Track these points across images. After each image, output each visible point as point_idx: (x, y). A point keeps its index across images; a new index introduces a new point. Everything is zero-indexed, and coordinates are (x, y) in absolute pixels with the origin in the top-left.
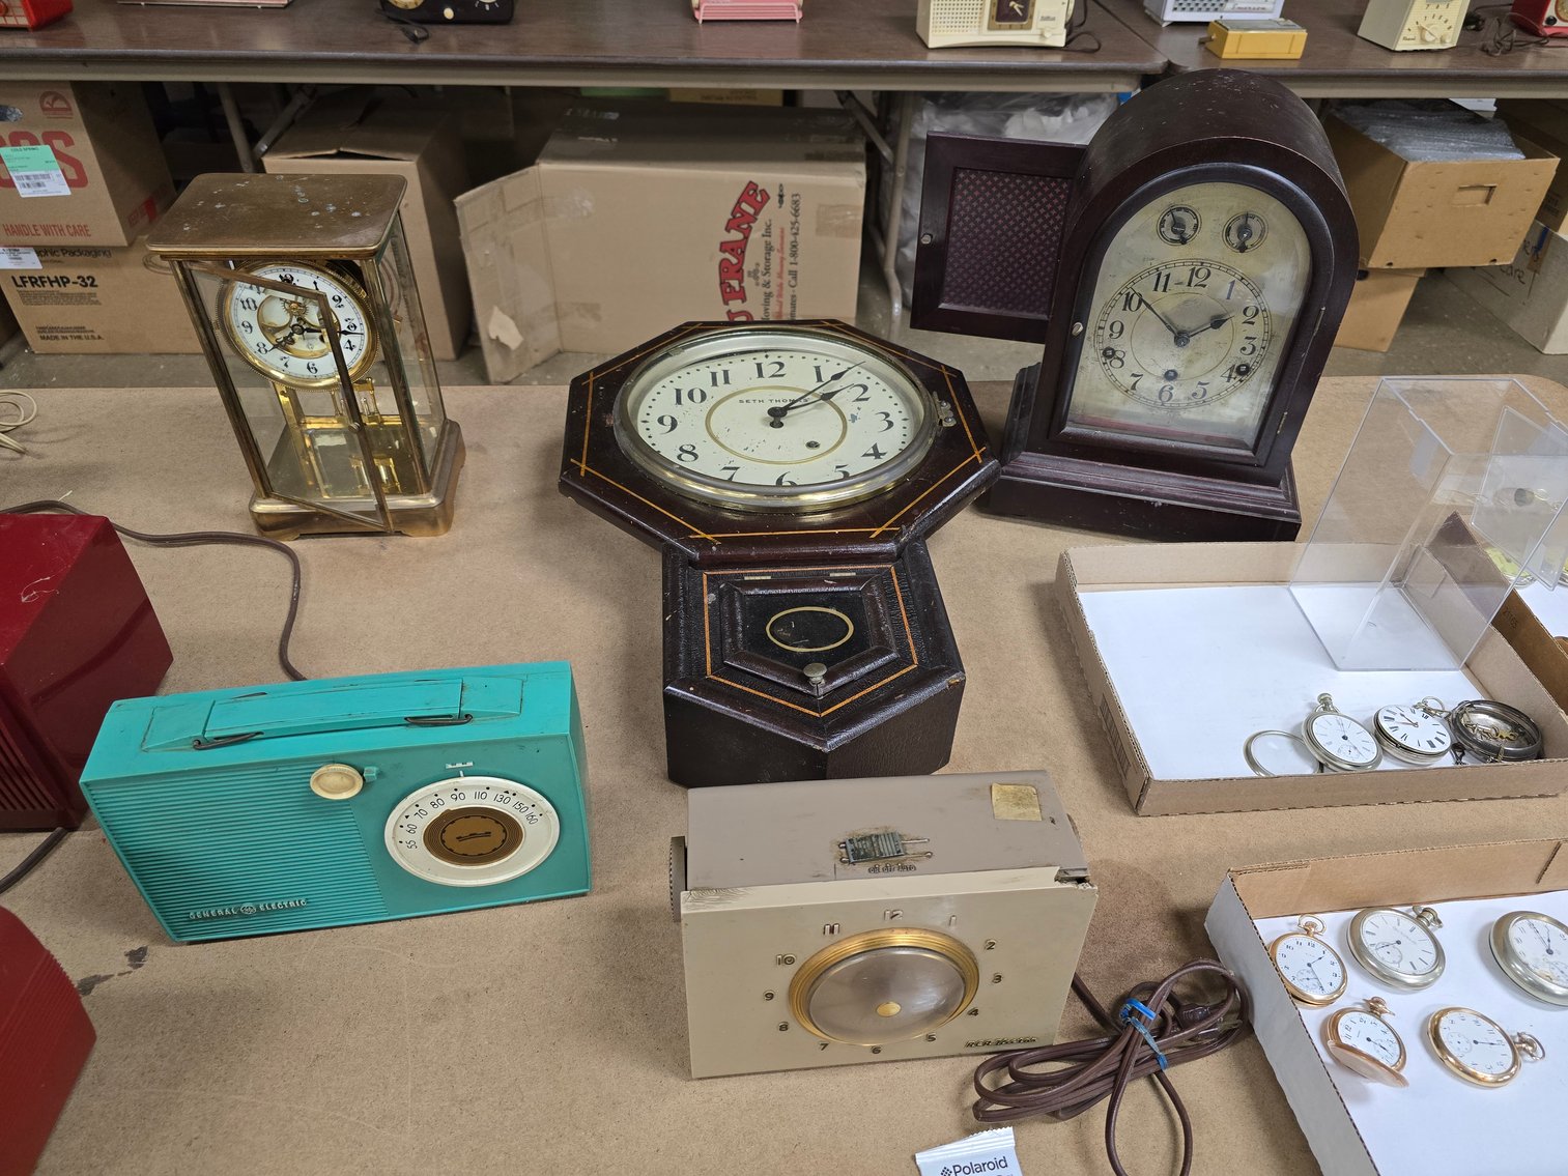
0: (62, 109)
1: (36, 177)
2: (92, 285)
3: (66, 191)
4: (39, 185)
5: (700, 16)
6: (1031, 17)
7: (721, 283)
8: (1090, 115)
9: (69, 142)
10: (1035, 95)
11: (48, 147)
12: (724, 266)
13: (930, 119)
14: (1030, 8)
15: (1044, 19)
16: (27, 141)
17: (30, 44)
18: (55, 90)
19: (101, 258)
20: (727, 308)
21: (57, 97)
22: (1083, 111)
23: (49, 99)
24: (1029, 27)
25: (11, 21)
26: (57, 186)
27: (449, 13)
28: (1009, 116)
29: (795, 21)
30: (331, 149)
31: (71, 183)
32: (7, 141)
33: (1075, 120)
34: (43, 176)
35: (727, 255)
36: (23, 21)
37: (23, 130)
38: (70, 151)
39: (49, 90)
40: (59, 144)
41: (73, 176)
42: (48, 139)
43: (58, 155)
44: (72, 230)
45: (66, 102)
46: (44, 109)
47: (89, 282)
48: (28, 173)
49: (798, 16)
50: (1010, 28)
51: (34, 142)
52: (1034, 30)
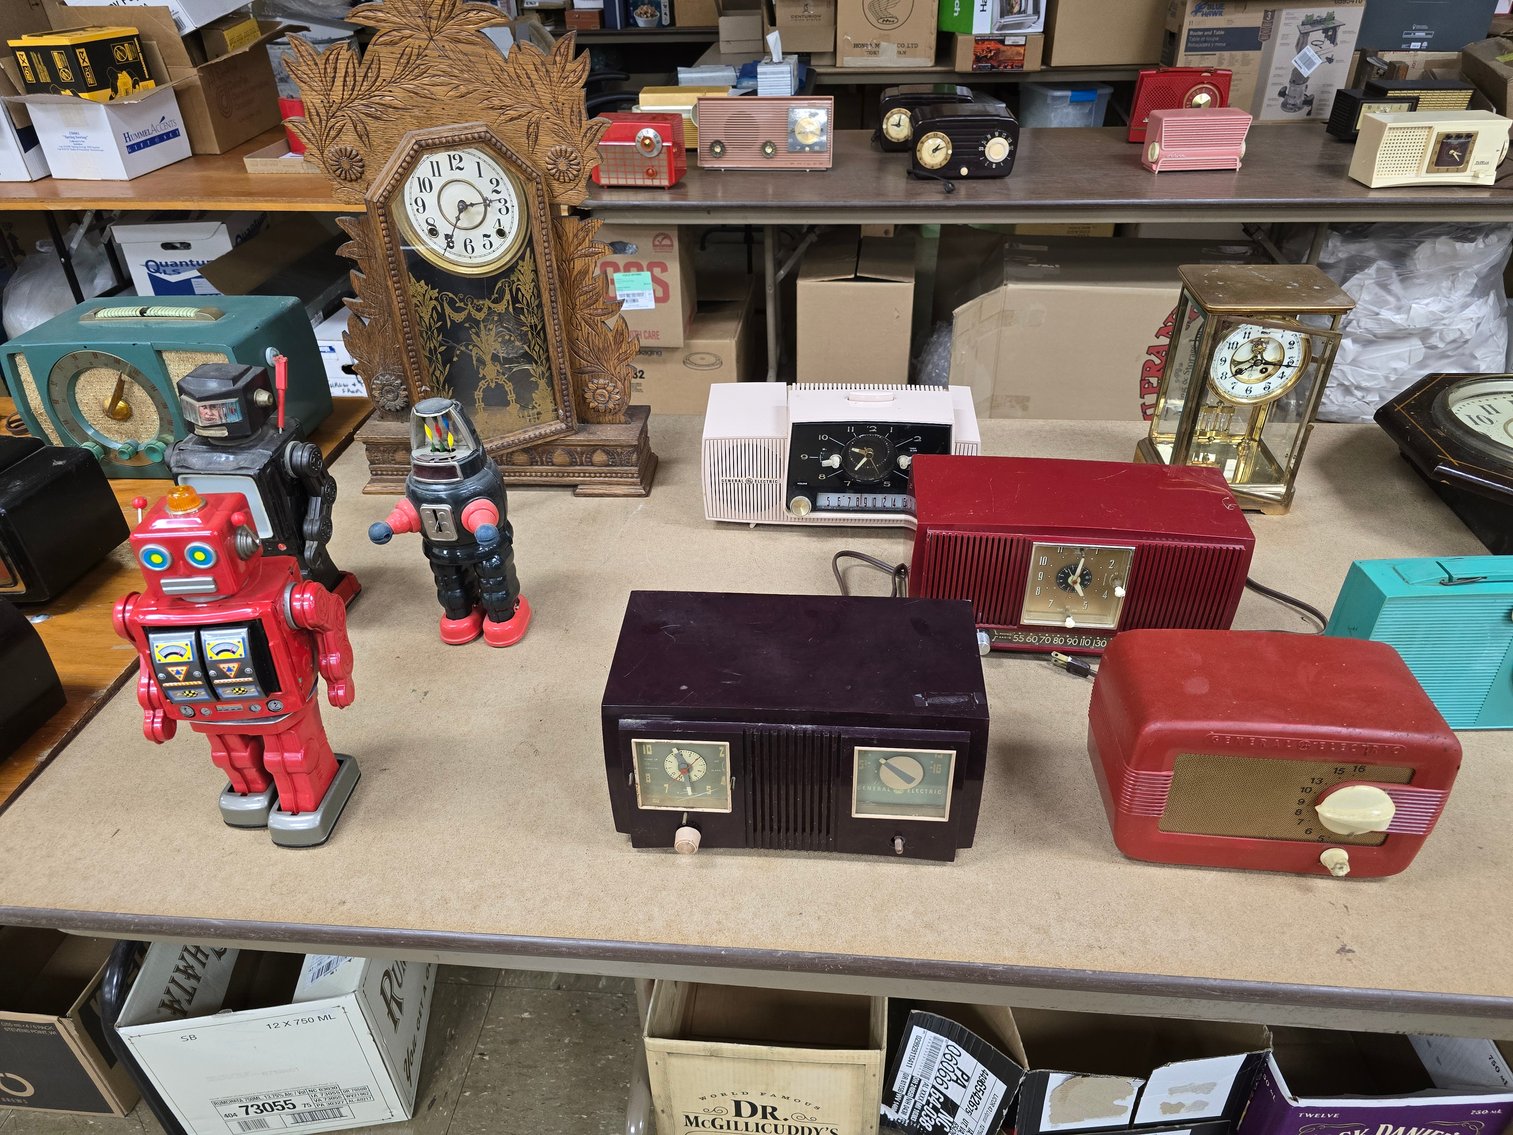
0: (667, 246)
1: (634, 295)
2: (641, 377)
3: (651, 305)
4: (634, 301)
5: (1157, 168)
6: (1468, 162)
7: (1142, 380)
8: (1498, 241)
9: (664, 269)
10: (1450, 225)
11: (649, 273)
12: (1148, 367)
13: (1335, 246)
14: (1467, 155)
15: (1478, 163)
16: (635, 269)
17: (665, 199)
18: (666, 232)
19: (655, 356)
20: (1142, 401)
21: (666, 237)
22: (1493, 238)
23: (660, 239)
24: (1464, 170)
25: (656, 183)
26: (647, 302)
27: (964, 171)
28: (1420, 243)
29: (1235, 170)
30: (850, 274)
31: (657, 300)
32: (622, 268)
33: (1486, 246)
34: (639, 295)
35: (1153, 357)
36: (665, 183)
37: (634, 261)
38: (664, 277)
39: (661, 231)
40: (657, 271)
41: (660, 293)
42: (650, 268)
43: (655, 279)
44: (647, 335)
45: (671, 240)
46: (654, 245)
47: (639, 375)
48: (629, 292)
49: (1239, 165)
50: (1447, 171)
51: (640, 268)
52: (1469, 172)
